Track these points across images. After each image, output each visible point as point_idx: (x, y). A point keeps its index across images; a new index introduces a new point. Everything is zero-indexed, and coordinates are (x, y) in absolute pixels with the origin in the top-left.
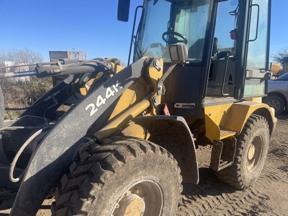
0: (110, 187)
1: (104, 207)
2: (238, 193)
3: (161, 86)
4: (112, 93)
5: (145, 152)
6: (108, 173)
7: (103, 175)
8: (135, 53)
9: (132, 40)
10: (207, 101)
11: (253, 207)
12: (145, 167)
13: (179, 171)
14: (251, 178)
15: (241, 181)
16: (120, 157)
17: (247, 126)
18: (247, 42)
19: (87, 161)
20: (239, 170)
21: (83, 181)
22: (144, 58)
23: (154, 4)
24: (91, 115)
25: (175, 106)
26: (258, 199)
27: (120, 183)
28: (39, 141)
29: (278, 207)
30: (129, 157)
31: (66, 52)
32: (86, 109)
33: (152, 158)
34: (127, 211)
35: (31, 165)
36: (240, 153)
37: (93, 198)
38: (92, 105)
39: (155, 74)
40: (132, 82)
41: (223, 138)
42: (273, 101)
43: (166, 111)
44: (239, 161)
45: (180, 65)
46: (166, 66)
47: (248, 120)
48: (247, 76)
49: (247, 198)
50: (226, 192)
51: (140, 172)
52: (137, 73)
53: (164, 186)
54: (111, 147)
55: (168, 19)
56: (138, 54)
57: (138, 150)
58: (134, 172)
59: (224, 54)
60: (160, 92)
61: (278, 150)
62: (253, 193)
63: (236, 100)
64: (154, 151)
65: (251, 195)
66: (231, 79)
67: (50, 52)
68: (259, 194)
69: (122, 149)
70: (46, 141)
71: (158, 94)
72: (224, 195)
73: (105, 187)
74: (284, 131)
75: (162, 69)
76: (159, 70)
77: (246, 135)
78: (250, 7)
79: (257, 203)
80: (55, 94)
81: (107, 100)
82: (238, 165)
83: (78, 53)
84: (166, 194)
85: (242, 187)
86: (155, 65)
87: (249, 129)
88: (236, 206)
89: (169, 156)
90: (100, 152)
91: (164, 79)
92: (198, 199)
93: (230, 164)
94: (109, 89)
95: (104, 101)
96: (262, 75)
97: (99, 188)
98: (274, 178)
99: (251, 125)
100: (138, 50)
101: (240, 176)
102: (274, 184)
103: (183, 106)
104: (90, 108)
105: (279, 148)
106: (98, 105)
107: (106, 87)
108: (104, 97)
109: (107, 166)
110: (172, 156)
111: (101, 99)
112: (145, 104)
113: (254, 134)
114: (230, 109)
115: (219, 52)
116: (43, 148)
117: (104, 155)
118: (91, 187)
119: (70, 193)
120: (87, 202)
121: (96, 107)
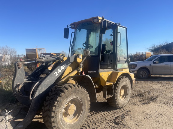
0: (63, 98)
1: (61, 105)
2: (118, 110)
3: (82, 65)
4: (63, 68)
5: (75, 87)
6: (63, 94)
7: (61, 94)
8: (71, 51)
9: (70, 46)
10: (100, 70)
11: (122, 114)
12: (75, 92)
13: (88, 95)
14: (122, 103)
15: (118, 104)
16: (67, 89)
17: (118, 81)
18: (117, 47)
19: (55, 91)
20: (116, 99)
21: (54, 96)
22: (75, 54)
23: (79, 31)
24: (56, 76)
25: (88, 73)
26: (126, 112)
27: (67, 97)
28: (38, 86)
29: (133, 114)
30: (69, 88)
31: (36, 49)
32: (54, 74)
33: (77, 89)
34: (69, 109)
35: (36, 93)
36: (116, 92)
37: (58, 101)
38: (56, 72)
39: (79, 60)
40: (70, 64)
41: (107, 85)
42: (143, 72)
43: (83, 74)
44: (116, 95)
45: (88, 57)
46: (84, 57)
47: (118, 78)
48: (118, 60)
49: (121, 112)
50: (112, 110)
51: (74, 94)
52: (72, 60)
53: (83, 100)
54: (63, 86)
55: (86, 36)
56: (73, 52)
57: (73, 86)
58: (71, 94)
59: (109, 51)
60: (81, 67)
61: (141, 94)
62: (124, 110)
63: (114, 70)
64: (78, 87)
65: (123, 110)
66: (111, 61)
67: (26, 49)
68: (126, 110)
69: (67, 86)
70: (41, 85)
71: (80, 68)
72: (112, 111)
73: (62, 98)
74: (147, 86)
75: (82, 58)
76: (81, 59)
77: (118, 85)
78: (117, 33)
79: (125, 113)
80: (40, 69)
81: (62, 71)
82: (116, 97)
83: (41, 49)
84: (84, 104)
85: (119, 107)
86: (79, 57)
87: (119, 82)
88: (115, 114)
89: (84, 90)
90: (59, 88)
91: (83, 62)
92: (100, 113)
93: (112, 96)
94: (62, 67)
95: (60, 71)
96: (126, 60)
97: (60, 98)
98: (135, 104)
99: (120, 80)
100: (73, 50)
101: (117, 102)
102: (134, 106)
103: (91, 72)
104: (56, 74)
105: (141, 93)
106: (58, 72)
107: (61, 66)
108: (60, 70)
109: (62, 91)
110: (85, 90)
111: (59, 70)
112: (76, 72)
113: (122, 84)
114: (112, 74)
115: (107, 50)
116: (40, 88)
117: (61, 88)
118: (57, 98)
119: (50, 101)
120: (56, 102)
121: (58, 73)
